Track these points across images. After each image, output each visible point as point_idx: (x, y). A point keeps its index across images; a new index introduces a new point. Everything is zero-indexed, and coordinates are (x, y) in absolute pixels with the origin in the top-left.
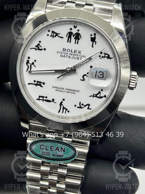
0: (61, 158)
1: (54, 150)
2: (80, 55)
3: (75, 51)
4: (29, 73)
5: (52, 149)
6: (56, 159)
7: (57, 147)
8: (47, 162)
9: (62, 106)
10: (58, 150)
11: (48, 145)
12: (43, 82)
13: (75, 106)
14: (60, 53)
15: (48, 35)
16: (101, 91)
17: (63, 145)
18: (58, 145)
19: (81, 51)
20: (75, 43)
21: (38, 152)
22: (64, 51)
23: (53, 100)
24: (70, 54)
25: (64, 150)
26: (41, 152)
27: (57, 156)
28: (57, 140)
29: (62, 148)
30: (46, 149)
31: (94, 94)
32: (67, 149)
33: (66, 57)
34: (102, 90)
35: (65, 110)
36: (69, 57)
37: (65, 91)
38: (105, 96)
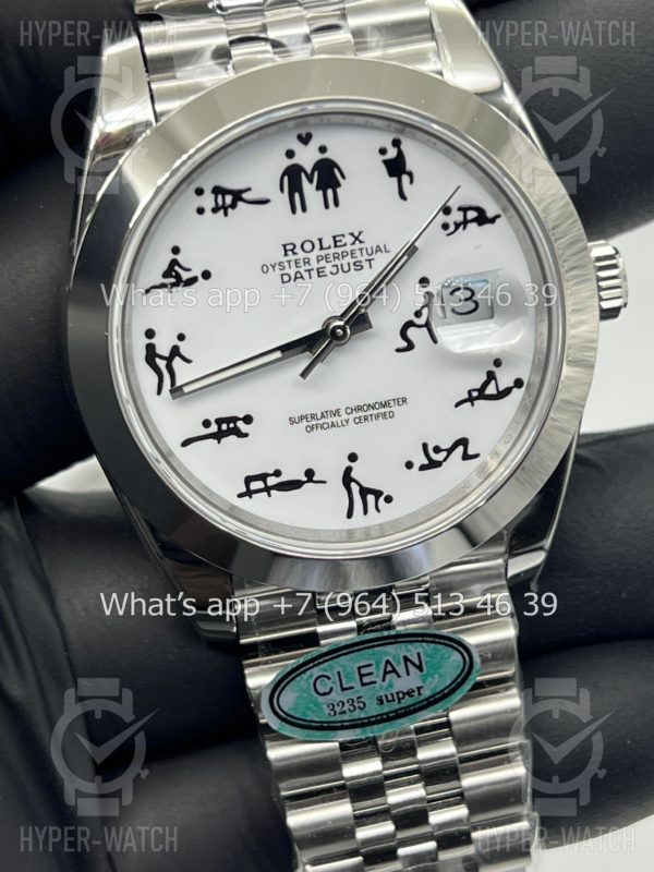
0: (416, 698)
1: (379, 680)
2: (361, 250)
3: (337, 239)
5: (366, 680)
6: (396, 711)
7: (388, 662)
8: (363, 737)
9: (353, 485)
10: (394, 671)
11: (344, 670)
12: (241, 416)
13: (409, 465)
14: (274, 267)
15: (201, 211)
17: (410, 646)
18: (388, 654)
19: (360, 233)
20: (327, 206)
21: (314, 712)
22: (290, 253)
23: (310, 474)
24: (318, 261)
25: (417, 663)
26: (325, 707)
27: (396, 698)
28: (378, 635)
29: (406, 659)
30: (343, 689)
31: (470, 392)
32: (431, 657)
33: (306, 275)
34: (497, 363)
35: (371, 498)
36: (320, 272)
37: (347, 422)
38: (519, 383)
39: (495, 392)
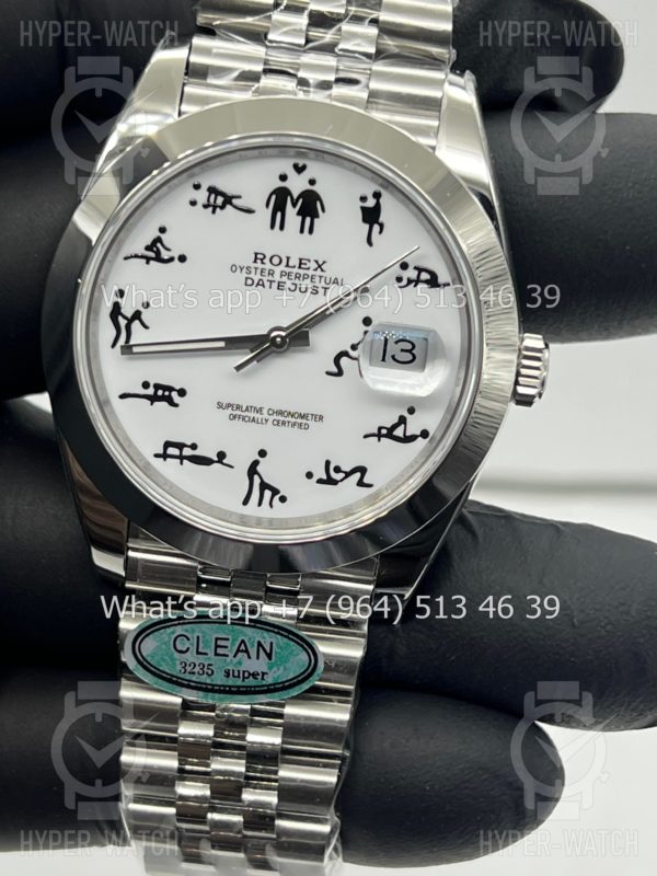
0: (259, 682)
1: (231, 655)
2: (321, 277)
3: (303, 262)
4: (122, 354)
5: (220, 651)
6: (239, 687)
7: (243, 641)
8: (204, 701)
9: (256, 477)
10: (246, 651)
11: (204, 637)
12: (178, 388)
13: (309, 475)
14: (241, 269)
15: (193, 203)
16: (406, 414)
17: (265, 634)
18: (245, 635)
19: (324, 262)
20: (302, 231)
21: (167, 664)
22: (259, 261)
23: (221, 455)
24: (281, 276)
25: (268, 651)
26: (178, 662)
27: (241, 675)
29: (260, 644)
30: (198, 653)
31: (380, 429)
32: (282, 650)
33: (267, 284)
34: (411, 411)
35: (268, 494)
36: (280, 286)
37: (266, 421)
38: (425, 434)
39: (401, 435)
